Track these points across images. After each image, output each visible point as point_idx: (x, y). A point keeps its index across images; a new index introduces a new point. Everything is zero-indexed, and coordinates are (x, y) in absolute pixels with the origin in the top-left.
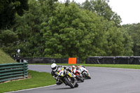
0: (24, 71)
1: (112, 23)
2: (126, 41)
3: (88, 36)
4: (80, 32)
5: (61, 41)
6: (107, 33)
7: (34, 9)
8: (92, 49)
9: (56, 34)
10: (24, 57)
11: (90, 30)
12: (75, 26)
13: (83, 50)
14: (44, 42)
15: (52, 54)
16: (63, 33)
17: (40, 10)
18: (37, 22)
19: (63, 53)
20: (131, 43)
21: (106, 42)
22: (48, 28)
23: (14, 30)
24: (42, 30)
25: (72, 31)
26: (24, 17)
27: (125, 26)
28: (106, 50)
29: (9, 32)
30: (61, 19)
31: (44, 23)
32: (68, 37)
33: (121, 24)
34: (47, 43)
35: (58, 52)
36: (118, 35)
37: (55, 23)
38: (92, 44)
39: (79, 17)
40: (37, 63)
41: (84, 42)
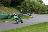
0: (22, 15)
1: (43, 4)
2: (46, 9)
3: (37, 8)
4: (35, 6)
5: (31, 8)
6: (42, 7)
7: (25, 1)
8: (38, 10)
9: (30, 7)
10: (22, 12)
11: (38, 6)
12: (34, 5)
13: (36, 11)
14: (27, 9)
15: (29, 11)
16: (31, 7)
17: (26, 1)
18: (26, 4)
19: (31, 11)
20: (47, 9)
21: (41, 9)
22: (28, 5)
23: (20, 6)
24: (27, 6)
25: (34, 6)
26: (23, 3)
27: (46, 5)
28: (41, 11)
29: (19, 6)
30: (31, 3)
31: (27, 4)
32: (33, 8)
33: (45, 5)
34: (28, 9)
35: (30, 11)
36: (44, 7)
37: (30, 4)
38: (38, 9)
39: (35, 3)
40: (25, 13)
41: (36, 9)
